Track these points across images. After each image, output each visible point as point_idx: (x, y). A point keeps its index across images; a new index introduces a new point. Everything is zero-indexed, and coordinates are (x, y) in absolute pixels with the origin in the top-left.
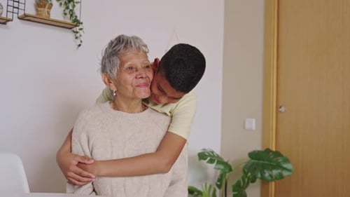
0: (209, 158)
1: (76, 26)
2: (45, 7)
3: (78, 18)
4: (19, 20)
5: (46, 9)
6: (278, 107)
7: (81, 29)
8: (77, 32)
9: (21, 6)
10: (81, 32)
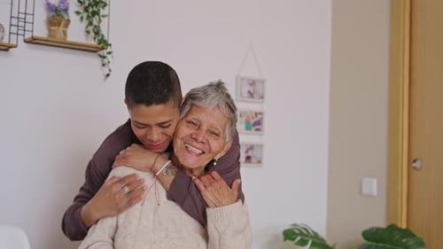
0: (299, 238)
1: (103, 49)
2: (59, 25)
3: (106, 38)
4: (26, 45)
5: (61, 28)
6: (411, 161)
7: (110, 53)
8: (104, 57)
9: (28, 27)
10: (109, 56)
